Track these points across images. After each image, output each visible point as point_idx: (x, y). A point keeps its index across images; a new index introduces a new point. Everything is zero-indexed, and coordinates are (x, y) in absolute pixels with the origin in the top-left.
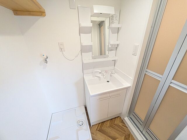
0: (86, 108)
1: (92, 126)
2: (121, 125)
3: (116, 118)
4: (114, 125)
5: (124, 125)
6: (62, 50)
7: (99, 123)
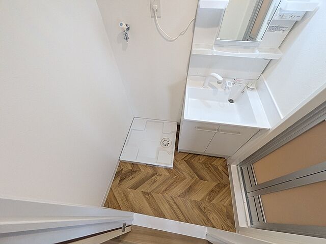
0: (179, 126)
1: (179, 152)
3: (218, 157)
4: (211, 165)
5: (226, 172)
6: (155, 14)
7: (190, 153)
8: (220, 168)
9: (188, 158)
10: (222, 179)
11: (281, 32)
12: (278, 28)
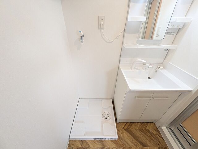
1: (119, 122)
2: (154, 133)
3: (148, 123)
4: (146, 130)
5: (159, 134)
6: (101, 27)
7: (127, 123)
8: (154, 132)
9: (126, 127)
10: (160, 142)
11: (172, 35)
12: (170, 33)
